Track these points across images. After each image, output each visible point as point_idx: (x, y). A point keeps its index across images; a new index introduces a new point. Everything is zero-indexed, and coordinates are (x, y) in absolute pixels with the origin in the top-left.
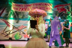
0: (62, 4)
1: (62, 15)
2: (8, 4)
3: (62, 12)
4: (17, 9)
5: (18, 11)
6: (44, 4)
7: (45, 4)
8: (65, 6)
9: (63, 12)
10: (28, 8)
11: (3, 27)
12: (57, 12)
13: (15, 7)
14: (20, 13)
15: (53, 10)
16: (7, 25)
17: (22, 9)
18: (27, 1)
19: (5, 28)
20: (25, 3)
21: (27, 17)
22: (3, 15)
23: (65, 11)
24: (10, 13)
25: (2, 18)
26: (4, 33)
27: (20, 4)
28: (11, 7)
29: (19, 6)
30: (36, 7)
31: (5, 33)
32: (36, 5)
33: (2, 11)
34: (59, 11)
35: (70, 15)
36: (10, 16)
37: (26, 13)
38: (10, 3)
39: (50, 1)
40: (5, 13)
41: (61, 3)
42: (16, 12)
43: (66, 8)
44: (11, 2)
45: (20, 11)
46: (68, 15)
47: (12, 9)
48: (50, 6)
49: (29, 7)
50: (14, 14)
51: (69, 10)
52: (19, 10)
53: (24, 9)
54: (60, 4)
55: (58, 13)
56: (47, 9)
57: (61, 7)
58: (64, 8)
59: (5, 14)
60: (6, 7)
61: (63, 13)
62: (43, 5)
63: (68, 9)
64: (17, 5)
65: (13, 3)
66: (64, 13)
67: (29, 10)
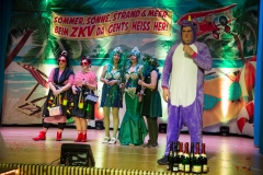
0: (205, 9)
2: (41, 18)
4: (66, 32)
5: (68, 37)
6: (147, 13)
7: (151, 13)
8: (214, 16)
9: (208, 35)
10: (99, 28)
11: (23, 85)
13: (59, 25)
14: (75, 42)
15: (175, 31)
16: (36, 82)
17: (82, 32)
18: (95, 7)
19: (32, 89)
20: (89, 11)
21: (95, 54)
22: (24, 52)
23: (214, 32)
24: (45, 44)
25: (20, 61)
26: (27, 104)
27: (75, 16)
28: (49, 26)
29: (72, 21)
30: (123, 24)
31: (31, 106)
32: (123, 17)
33: (20, 39)
35: (230, 45)
36: (47, 55)
37: (93, 43)
38: (45, 15)
39: (166, 3)
40: (30, 44)
41: (202, 5)
42: (63, 41)
43: (218, 23)
44: (50, 13)
45: (75, 38)
46: (225, 43)
47: (53, 32)
48: (167, 18)
49: (101, 25)
50: (57, 46)
51: (227, 29)
52: (72, 35)
53: (86, 32)
54: (199, 9)
56: (156, 26)
57: (200, 20)
58: (210, 23)
59: (29, 49)
60: (35, 28)
61: (209, 40)
62: (144, 15)
63: (225, 23)
64: (66, 21)
65: (55, 15)
66: (211, 37)
67: (100, 33)
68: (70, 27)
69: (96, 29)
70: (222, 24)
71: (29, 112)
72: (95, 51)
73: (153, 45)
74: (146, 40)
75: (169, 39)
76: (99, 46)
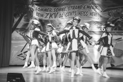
1: (116, 24)
2: (28, 8)
3: (116, 20)
4: (42, 16)
5: (44, 18)
6: (86, 7)
7: (88, 7)
8: (121, 10)
9: (118, 19)
10: (60, 14)
11: (20, 44)
12: (108, 19)
13: (38, 12)
14: (47, 22)
15: (101, 16)
16: (26, 42)
17: (51, 16)
18: (58, 3)
19: (24, 46)
20: (55, 5)
22: (19, 26)
23: (121, 18)
24: (31, 22)
25: (18, 31)
26: (22, 54)
27: (47, 8)
28: (32, 12)
29: (46, 10)
30: (74, 12)
32: (73, 8)
33: (18, 19)
34: (112, 18)
37: (57, 22)
38: (30, 6)
39: (96, 2)
40: (23, 21)
42: (41, 20)
45: (47, 19)
47: (35, 15)
48: (97, 10)
49: (61, 12)
52: (46, 17)
53: (53, 16)
54: (113, 6)
55: (110, 21)
56: (91, 14)
57: (114, 11)
58: (119, 13)
59: (23, 24)
60: (25, 13)
61: (118, 21)
62: (84, 8)
64: (42, 10)
65: (36, 6)
67: (61, 16)
68: (44, 13)
69: (59, 14)
71: (23, 58)
72: (58, 26)
76: (60, 24)
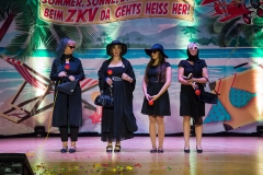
1: (234, 32)
3: (234, 21)
4: (60, 15)
5: (63, 22)
9: (238, 19)
10: (104, 12)
12: (215, 20)
14: (72, 29)
15: (198, 15)
16: (23, 80)
17: (81, 16)
19: (18, 88)
21: (99, 43)
23: (245, 16)
24: (32, 30)
26: (13, 109)
28: (36, 7)
29: (67, 2)
30: (134, 6)
31: (18, 111)
33: (1, 24)
34: (223, 16)
35: (262, 31)
36: (35, 45)
37: (97, 30)
40: (13, 31)
42: (56, 27)
43: (248, 5)
45: (73, 23)
47: (42, 15)
49: (106, 7)
50: (49, 33)
51: (260, 12)
52: (69, 20)
53: (87, 16)
55: (219, 25)
56: (175, 9)
58: (240, 5)
60: (18, 10)
61: (239, 25)
63: (257, 5)
64: (58, 2)
66: (241, 21)
67: (105, 17)
68: (65, 9)
69: (99, 13)
70: (254, 6)
71: (17, 119)
72: (100, 40)
73: (173, 31)
74: (164, 26)
75: (191, 24)
76: (104, 34)
